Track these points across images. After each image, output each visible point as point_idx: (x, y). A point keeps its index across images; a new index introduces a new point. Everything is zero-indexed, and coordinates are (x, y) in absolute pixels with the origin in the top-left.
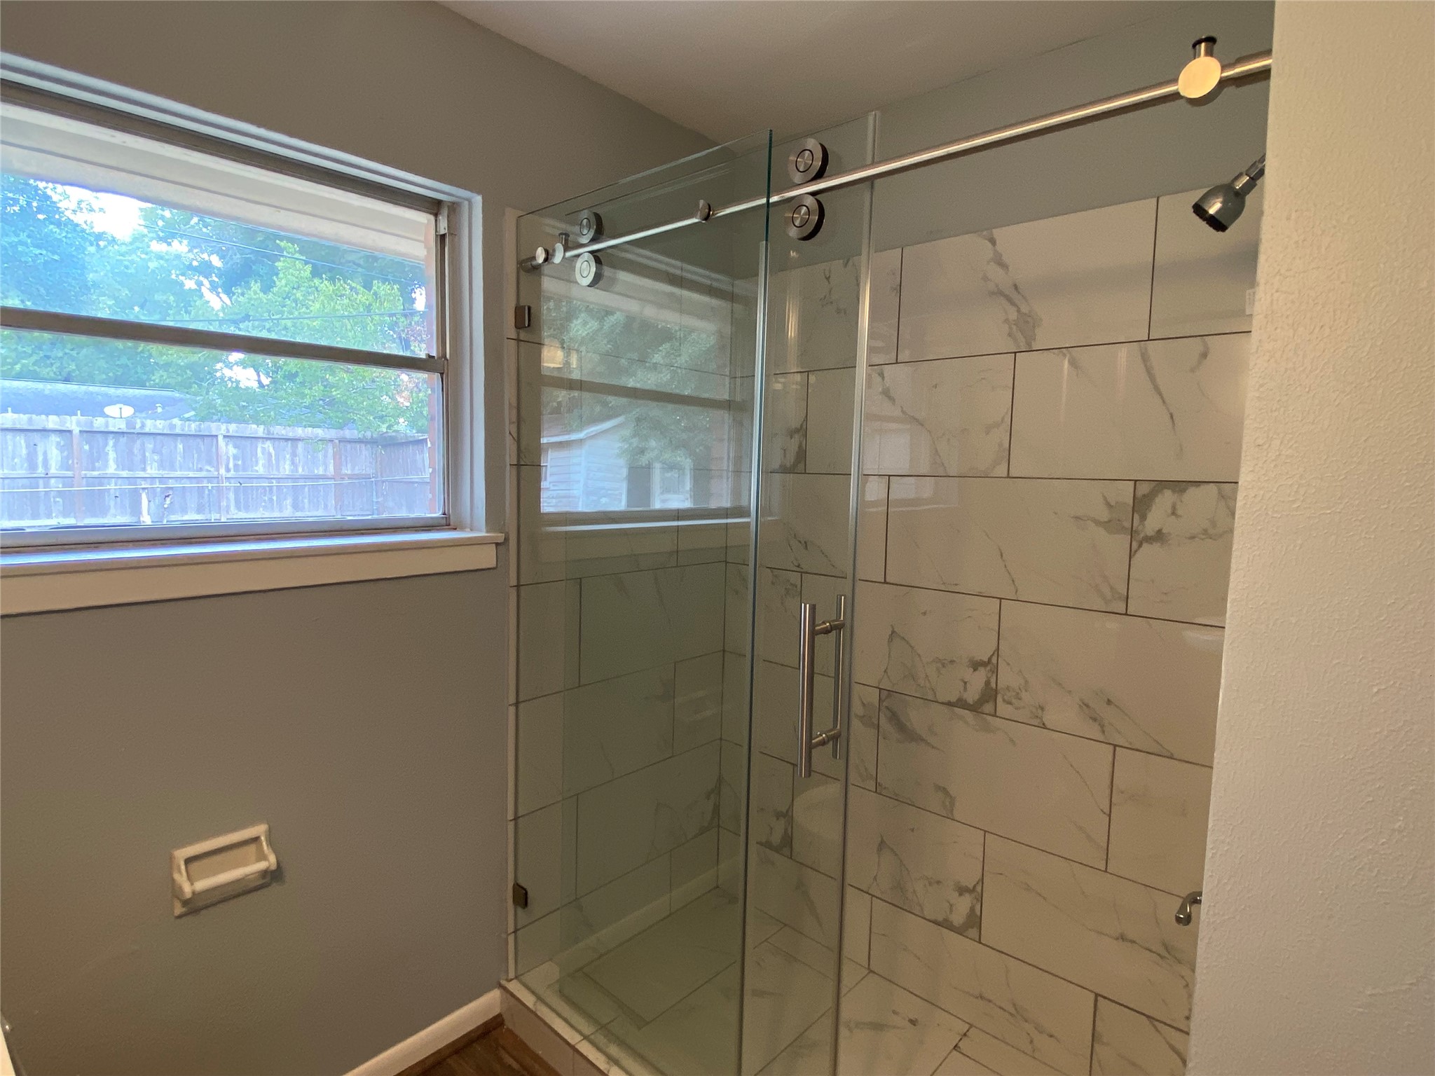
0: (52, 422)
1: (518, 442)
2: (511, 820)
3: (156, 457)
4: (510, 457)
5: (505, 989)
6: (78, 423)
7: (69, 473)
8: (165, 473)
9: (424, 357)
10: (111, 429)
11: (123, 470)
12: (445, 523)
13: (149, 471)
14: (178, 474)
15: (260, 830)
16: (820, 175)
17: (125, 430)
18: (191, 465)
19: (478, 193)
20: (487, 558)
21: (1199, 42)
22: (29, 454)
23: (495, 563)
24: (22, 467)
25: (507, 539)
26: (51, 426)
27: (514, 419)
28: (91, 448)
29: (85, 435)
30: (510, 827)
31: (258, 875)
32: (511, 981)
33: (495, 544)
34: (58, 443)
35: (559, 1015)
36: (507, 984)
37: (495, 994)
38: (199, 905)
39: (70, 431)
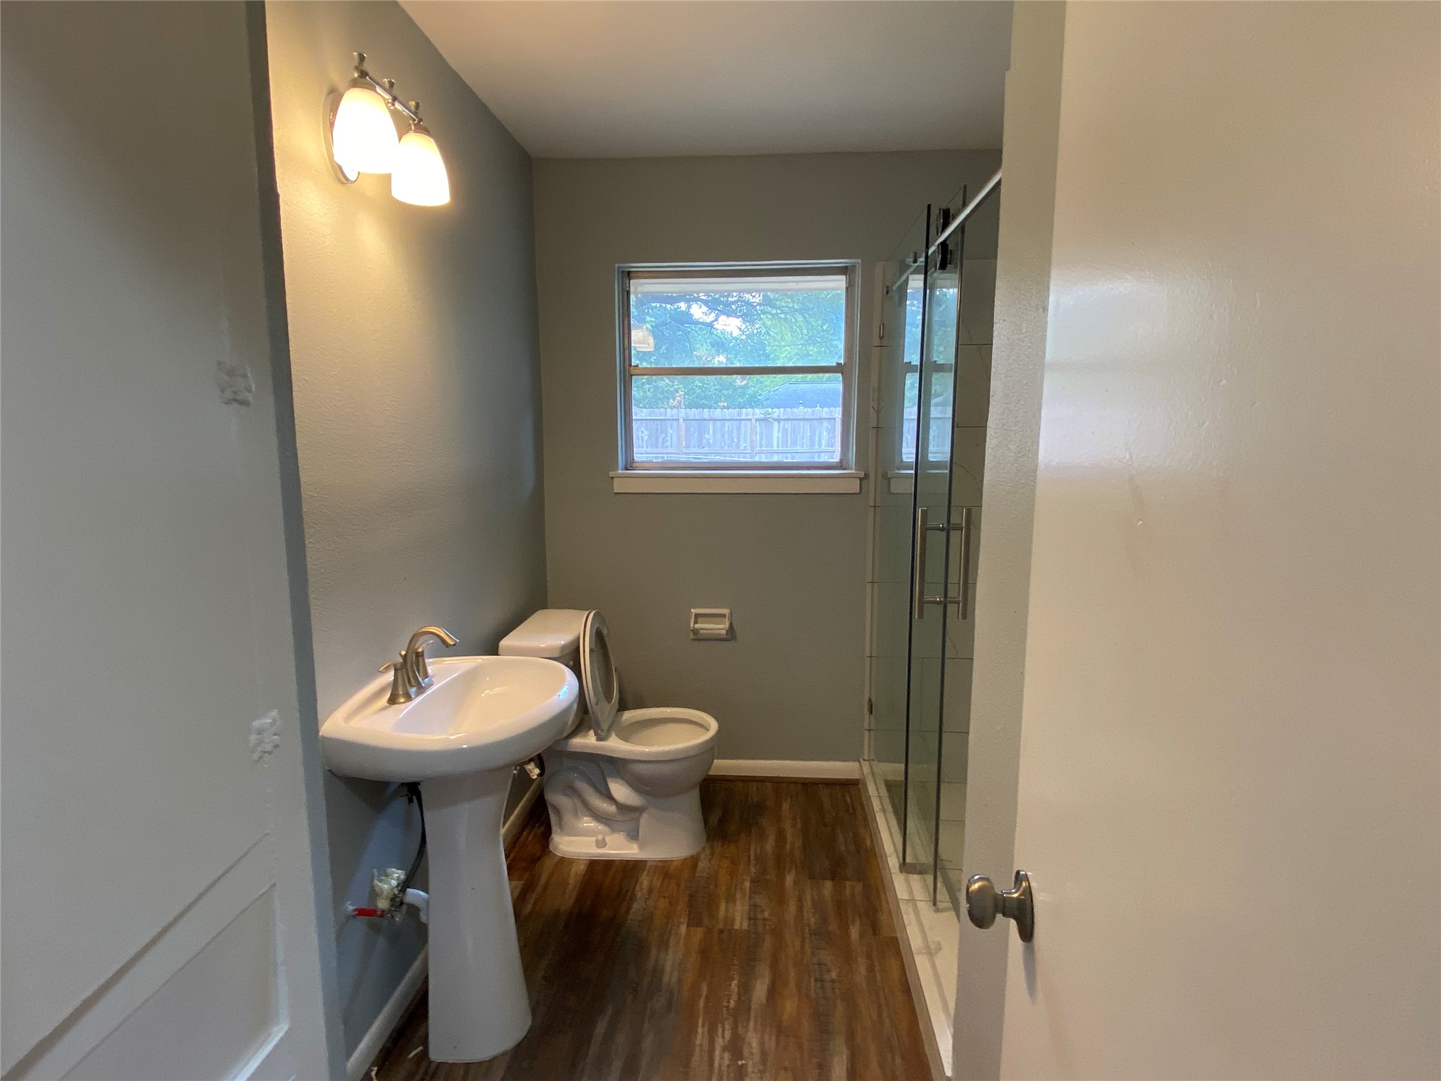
1: (879, 413)
2: (867, 657)
4: (873, 421)
5: (861, 766)
9: (835, 364)
12: (840, 465)
15: (726, 611)
16: (945, 225)
20: (854, 487)
23: (859, 489)
24: (807, 445)
25: (866, 476)
30: (868, 660)
31: (724, 632)
32: (864, 760)
33: (861, 479)
34: (827, 427)
35: (876, 785)
36: (862, 761)
37: (856, 765)
38: (700, 637)
39: (834, 419)
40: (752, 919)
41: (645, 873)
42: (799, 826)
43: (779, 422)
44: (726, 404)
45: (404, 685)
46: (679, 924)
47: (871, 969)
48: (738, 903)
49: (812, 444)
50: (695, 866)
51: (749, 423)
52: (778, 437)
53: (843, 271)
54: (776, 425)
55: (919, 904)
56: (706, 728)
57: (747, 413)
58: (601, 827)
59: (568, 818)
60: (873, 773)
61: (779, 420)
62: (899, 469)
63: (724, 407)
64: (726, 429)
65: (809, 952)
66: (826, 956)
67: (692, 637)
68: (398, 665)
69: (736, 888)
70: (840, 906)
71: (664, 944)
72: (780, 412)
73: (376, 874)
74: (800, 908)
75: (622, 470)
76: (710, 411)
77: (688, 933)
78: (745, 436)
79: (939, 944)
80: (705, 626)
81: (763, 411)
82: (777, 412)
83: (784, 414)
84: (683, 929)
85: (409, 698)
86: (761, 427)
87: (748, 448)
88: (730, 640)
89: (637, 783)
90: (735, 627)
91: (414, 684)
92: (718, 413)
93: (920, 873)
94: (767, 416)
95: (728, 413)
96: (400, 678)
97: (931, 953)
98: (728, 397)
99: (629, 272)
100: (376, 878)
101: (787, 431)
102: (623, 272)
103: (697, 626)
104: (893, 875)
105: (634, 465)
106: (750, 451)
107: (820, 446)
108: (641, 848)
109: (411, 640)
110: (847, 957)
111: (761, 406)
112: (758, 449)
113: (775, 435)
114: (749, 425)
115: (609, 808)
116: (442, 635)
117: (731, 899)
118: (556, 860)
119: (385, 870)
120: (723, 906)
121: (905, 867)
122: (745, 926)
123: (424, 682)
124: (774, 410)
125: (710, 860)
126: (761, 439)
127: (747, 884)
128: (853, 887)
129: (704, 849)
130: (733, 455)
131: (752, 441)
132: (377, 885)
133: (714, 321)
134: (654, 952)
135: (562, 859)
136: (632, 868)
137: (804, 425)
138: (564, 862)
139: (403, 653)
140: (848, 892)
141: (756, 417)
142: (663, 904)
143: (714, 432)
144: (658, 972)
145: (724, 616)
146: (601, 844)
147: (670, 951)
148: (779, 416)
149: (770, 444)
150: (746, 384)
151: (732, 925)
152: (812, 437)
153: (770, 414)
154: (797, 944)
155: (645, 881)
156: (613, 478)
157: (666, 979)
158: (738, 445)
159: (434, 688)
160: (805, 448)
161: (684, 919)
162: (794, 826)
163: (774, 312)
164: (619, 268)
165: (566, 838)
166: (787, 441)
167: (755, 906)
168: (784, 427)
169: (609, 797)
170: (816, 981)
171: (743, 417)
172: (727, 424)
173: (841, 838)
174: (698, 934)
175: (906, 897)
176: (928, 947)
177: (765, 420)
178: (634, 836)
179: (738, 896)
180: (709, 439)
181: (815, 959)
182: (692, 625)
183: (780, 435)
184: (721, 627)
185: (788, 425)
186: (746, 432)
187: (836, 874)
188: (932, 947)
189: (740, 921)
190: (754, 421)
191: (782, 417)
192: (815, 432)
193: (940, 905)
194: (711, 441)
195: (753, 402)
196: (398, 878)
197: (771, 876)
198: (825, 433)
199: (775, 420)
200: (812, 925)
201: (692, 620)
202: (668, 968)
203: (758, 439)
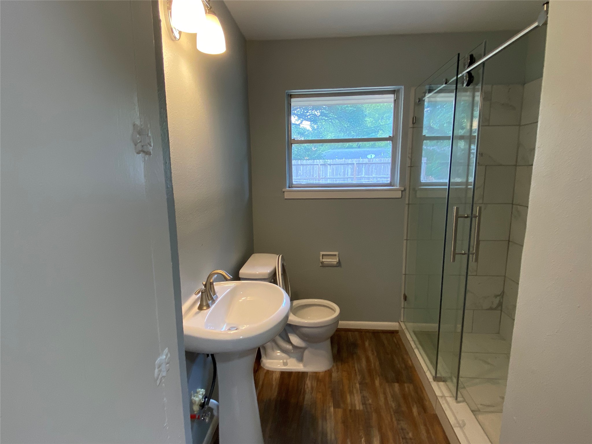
0: (349, 161)
1: (411, 159)
2: (404, 274)
3: (375, 171)
4: (408, 164)
5: (400, 324)
6: (356, 161)
7: (353, 177)
8: (378, 176)
9: (388, 137)
10: (364, 162)
11: (366, 175)
12: (390, 185)
13: (373, 175)
14: (381, 176)
15: (337, 253)
16: (470, 64)
17: (368, 163)
18: (385, 173)
19: (403, 85)
20: (399, 195)
21: (544, 5)
22: (344, 171)
23: (401, 196)
24: (342, 175)
25: (405, 190)
26: (349, 162)
27: (410, 152)
28: (359, 169)
29: (357, 164)
30: (404, 276)
31: (335, 263)
32: (402, 322)
33: (402, 191)
34: (351, 167)
35: (410, 334)
36: (400, 322)
37: (397, 324)
38: (324, 265)
39: (354, 164)
40: (364, 404)
41: (308, 379)
42: (376, 354)
43: (330, 166)
44: (308, 158)
45: (206, 301)
46: (330, 407)
47: (428, 432)
48: (355, 395)
49: (344, 175)
50: (331, 376)
51: (317, 166)
52: (330, 172)
53: (393, 92)
54: (329, 166)
55: (447, 398)
56: (334, 310)
57: (317, 162)
58: (284, 355)
59: (269, 351)
60: (407, 328)
61: (330, 165)
62: (421, 186)
63: (307, 159)
64: (308, 169)
65: (395, 423)
66: (404, 424)
67: (320, 265)
68: (203, 290)
69: (353, 387)
70: (405, 397)
71: (324, 418)
72: (330, 161)
73: (192, 394)
74: (386, 398)
75: (288, 188)
76: (301, 161)
77: (335, 412)
78: (316, 171)
79: (463, 421)
80: (326, 260)
81: (323, 161)
82: (329, 161)
83: (332, 162)
84: (332, 409)
85: (208, 306)
86: (322, 167)
87: (317, 177)
88: (338, 267)
89: (303, 337)
90: (340, 260)
91: (210, 299)
92: (304, 162)
93: (444, 381)
94: (325, 163)
95: (309, 162)
96: (204, 297)
97: (462, 426)
98: (308, 155)
99: (291, 95)
100: (192, 396)
101: (334, 169)
102: (288, 95)
103: (323, 260)
104: (431, 383)
105: (293, 186)
106: (318, 178)
107: (348, 175)
108: (304, 366)
109: (208, 278)
110: (415, 425)
111: (322, 159)
112: (321, 177)
113: (329, 171)
114: (318, 167)
115: (289, 347)
116: (224, 274)
117: (351, 393)
118: (265, 371)
119: (196, 391)
120: (348, 397)
121: (436, 379)
122: (361, 408)
123: (214, 297)
124: (328, 160)
125: (338, 372)
126: (323, 173)
127: (358, 385)
128: (409, 387)
129: (333, 366)
130: (311, 180)
131: (319, 174)
132: (193, 399)
133: (300, 123)
134: (320, 422)
135: (268, 371)
136: (301, 376)
137: (341, 167)
138: (269, 373)
139: (204, 283)
140: (406, 389)
141: (321, 163)
142: (319, 396)
143: (303, 170)
144: (324, 434)
145: (335, 255)
146: (285, 364)
147: (328, 421)
148: (330, 163)
149: (326, 174)
150: (316, 150)
151: (355, 407)
152: (344, 172)
153: (326, 162)
154: (389, 418)
155: (308, 383)
156: (284, 192)
157: (329, 438)
158: (313, 176)
159: (219, 299)
160: (342, 176)
161: (331, 404)
162: (373, 354)
163: (326, 119)
164: (287, 93)
165: (269, 361)
166: (334, 173)
167: (364, 397)
168: (332, 167)
169: (289, 341)
170: (403, 439)
171: (315, 163)
172: (308, 167)
173: (397, 362)
174: (340, 411)
175: (441, 395)
176: (458, 423)
177: (324, 165)
178: (300, 359)
179: (355, 392)
180: (301, 173)
181: (399, 426)
182: (321, 259)
183: (331, 171)
184: (334, 261)
185: (334, 167)
186: (316, 170)
187: (398, 379)
188: (461, 422)
189: (359, 407)
190: (319, 165)
191: (331, 163)
192: (345, 170)
193: (459, 399)
194: (301, 174)
195: (319, 157)
196: (202, 394)
197: (368, 380)
198: (350, 170)
199: (329, 164)
200: (394, 408)
201: (321, 257)
202: (329, 430)
203: (321, 172)
